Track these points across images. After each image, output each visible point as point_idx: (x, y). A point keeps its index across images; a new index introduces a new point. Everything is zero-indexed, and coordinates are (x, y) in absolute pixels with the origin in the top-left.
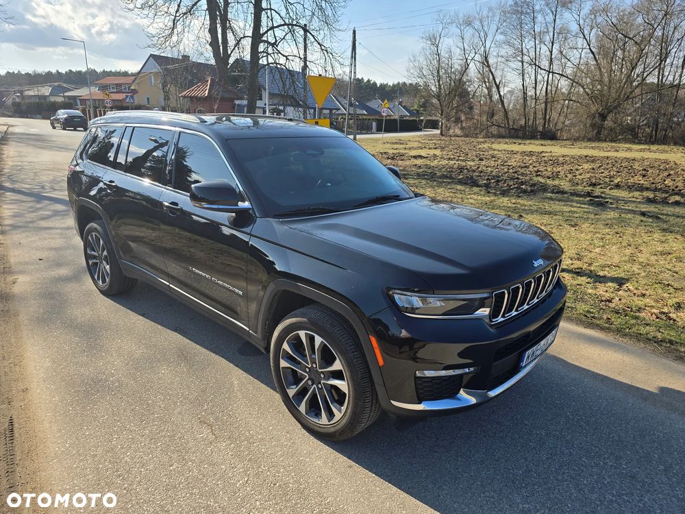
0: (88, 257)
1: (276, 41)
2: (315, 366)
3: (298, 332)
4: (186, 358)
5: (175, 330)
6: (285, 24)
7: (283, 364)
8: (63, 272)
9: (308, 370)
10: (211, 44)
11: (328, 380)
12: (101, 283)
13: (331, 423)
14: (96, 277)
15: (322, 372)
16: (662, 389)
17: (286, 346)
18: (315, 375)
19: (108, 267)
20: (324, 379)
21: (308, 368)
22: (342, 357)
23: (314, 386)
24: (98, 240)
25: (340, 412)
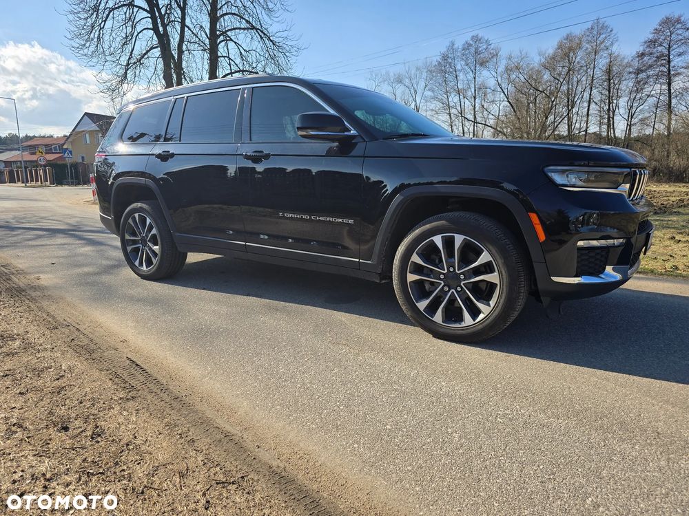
0: (124, 243)
2: (452, 270)
3: (432, 238)
4: (277, 310)
5: (248, 295)
7: (411, 277)
8: (88, 269)
9: (442, 277)
11: (470, 278)
12: (144, 268)
13: (476, 321)
14: (137, 263)
15: (461, 273)
17: (415, 258)
18: (452, 279)
19: (158, 247)
20: (464, 279)
21: (443, 274)
22: (491, 247)
23: (452, 290)
24: (143, 220)
25: (489, 305)
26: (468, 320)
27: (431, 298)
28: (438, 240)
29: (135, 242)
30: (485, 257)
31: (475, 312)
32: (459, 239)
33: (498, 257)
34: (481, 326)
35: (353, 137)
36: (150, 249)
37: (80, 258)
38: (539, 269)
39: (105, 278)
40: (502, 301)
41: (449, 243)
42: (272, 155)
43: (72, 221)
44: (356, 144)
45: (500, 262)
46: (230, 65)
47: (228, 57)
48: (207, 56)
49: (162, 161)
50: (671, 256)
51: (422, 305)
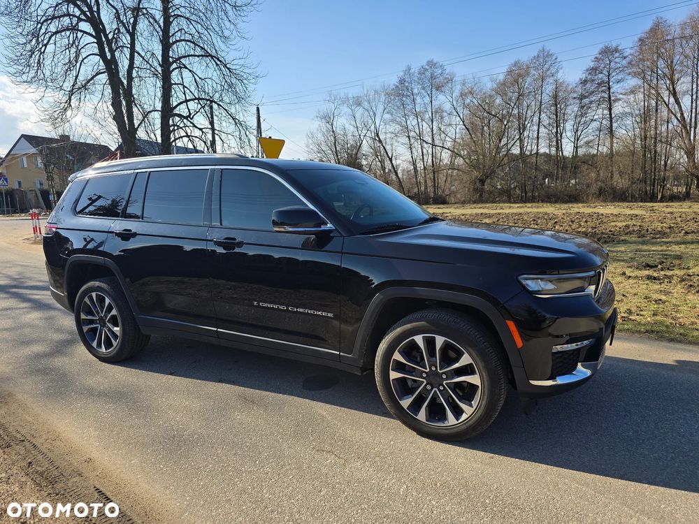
0: (79, 323)
1: (190, 114)
2: (434, 369)
3: (414, 338)
4: (253, 402)
5: (220, 381)
6: (196, 99)
7: (394, 375)
8: (37, 348)
9: (424, 375)
10: (114, 118)
11: (453, 378)
12: (103, 349)
13: (460, 421)
14: (95, 344)
15: (443, 373)
16: (678, 361)
17: (397, 356)
18: (434, 378)
19: (118, 329)
20: (447, 379)
21: (425, 372)
22: (470, 350)
23: (434, 389)
24: (101, 300)
25: (471, 406)
26: (451, 419)
27: (414, 396)
28: (419, 339)
29: (91, 322)
30: (466, 360)
31: (458, 412)
32: (440, 341)
33: (477, 359)
34: (464, 427)
35: (330, 231)
36: (110, 330)
37: (27, 331)
38: (518, 374)
39: (58, 362)
40: (484, 403)
41: (430, 343)
42: (245, 244)
43: (13, 272)
44: (333, 237)
45: (481, 365)
46: (184, 94)
47: (183, 85)
48: (159, 84)
49: (122, 239)
50: (624, 295)
51: (406, 403)
